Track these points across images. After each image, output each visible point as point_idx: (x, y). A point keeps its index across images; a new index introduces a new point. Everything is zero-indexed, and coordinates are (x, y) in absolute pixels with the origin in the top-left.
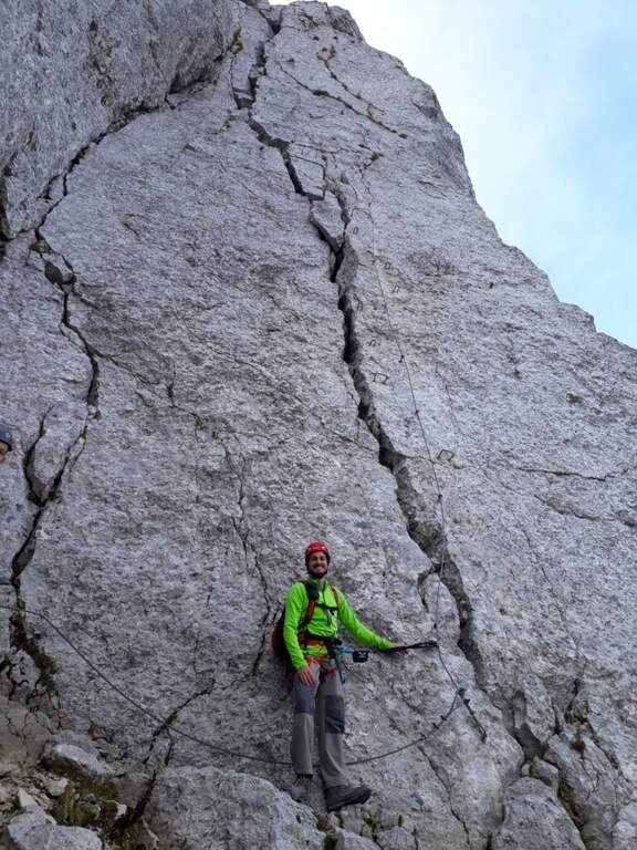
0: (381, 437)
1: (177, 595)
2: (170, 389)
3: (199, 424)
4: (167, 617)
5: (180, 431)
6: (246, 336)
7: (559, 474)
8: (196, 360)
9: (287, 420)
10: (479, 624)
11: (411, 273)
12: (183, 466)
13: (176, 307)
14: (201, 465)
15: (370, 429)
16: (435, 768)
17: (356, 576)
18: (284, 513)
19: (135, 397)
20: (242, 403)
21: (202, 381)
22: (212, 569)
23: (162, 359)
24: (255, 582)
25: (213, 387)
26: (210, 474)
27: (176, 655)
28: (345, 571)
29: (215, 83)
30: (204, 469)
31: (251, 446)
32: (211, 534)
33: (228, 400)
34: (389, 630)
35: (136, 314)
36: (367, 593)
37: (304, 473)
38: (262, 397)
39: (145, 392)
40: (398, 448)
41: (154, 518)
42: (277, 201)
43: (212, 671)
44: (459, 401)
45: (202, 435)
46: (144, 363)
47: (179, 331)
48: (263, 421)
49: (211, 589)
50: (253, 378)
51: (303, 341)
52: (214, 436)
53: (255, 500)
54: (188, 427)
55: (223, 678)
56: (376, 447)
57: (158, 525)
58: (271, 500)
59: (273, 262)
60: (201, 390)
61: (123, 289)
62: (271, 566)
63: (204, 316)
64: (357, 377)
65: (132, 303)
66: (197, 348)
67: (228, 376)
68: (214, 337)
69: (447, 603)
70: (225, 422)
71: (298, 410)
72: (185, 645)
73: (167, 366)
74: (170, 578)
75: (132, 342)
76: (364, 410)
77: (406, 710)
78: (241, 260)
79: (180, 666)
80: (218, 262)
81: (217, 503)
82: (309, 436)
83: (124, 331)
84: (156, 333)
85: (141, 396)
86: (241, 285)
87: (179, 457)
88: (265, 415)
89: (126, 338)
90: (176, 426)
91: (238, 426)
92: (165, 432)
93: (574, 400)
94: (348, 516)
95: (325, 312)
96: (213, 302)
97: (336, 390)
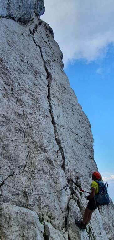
0: (53, 118)
1: (7, 145)
2: (12, 89)
3: (18, 100)
4: (4, 152)
5: (13, 100)
6: (31, 84)
7: (77, 134)
8: (19, 84)
9: (37, 107)
10: (66, 163)
12: (12, 110)
13: (17, 69)
14: (17, 111)
15: (51, 115)
16: (58, 197)
17: (47, 149)
18: (34, 130)
19: (3, 87)
20: (28, 99)
21: (20, 90)
22: (17, 140)
23: (12, 80)
24: (26, 146)
25: (22, 93)
26: (19, 115)
27: (5, 163)
28: (46, 148)
29: (27, 25)
30: (18, 113)
31: (29, 111)
32: (18, 130)
33: (25, 97)
34: (52, 163)
35: (8, 66)
36: (49, 153)
37: (39, 121)
38: (33, 100)
39: (6, 86)
40: (55, 121)
41: (4, 122)
43: (14, 169)
44: (65, 115)
45: (18, 104)
46: (7, 79)
47: (17, 76)
48: (32, 106)
49: (16, 145)
50: (31, 94)
51: (41, 90)
52: (21, 105)
53: (28, 125)
54: (15, 100)
55: (17, 171)
56: (52, 120)
57: (5, 124)
58: (32, 126)
59: (37, 70)
60: (19, 92)
61: (6, 58)
62: (30, 143)
63: (22, 74)
64: (50, 103)
65: (7, 62)
66: (20, 82)
67: (26, 92)
68: (24, 81)
69: (61, 158)
70: (24, 102)
71: (39, 106)
72: (8, 161)
73: (13, 83)
74: (6, 140)
75: (5, 72)
76: (50, 110)
77: (53, 182)
78: (31, 66)
79: (6, 167)
80: (27, 64)
81: (20, 122)
82: (41, 113)
83: (4, 69)
84: (11, 73)
85: (4, 87)
86: (30, 71)
87: (12, 107)
88: (33, 104)
89: (4, 70)
90: (12, 99)
91: (27, 104)
92: (9, 99)
93: (80, 122)
95: (45, 86)
96: (25, 73)
97: (46, 105)
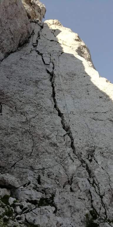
0: (59, 111)
1: (16, 144)
2: (16, 108)
3: (22, 114)
4: (15, 148)
5: (18, 115)
6: (31, 95)
7: (96, 113)
8: (21, 102)
9: (39, 110)
10: (75, 142)
11: (67, 77)
12: (18, 122)
13: (17, 92)
14: (21, 121)
15: (56, 110)
17: (50, 137)
18: (37, 128)
19: (9, 110)
20: (30, 108)
21: (22, 105)
22: (23, 139)
23: (14, 102)
24: (32, 140)
25: (24, 106)
26: (23, 122)
27: (16, 154)
28: (48, 136)
29: (29, 43)
30: (22, 122)
31: (31, 116)
32: (23, 133)
33: (27, 108)
34: (56, 145)
35: (9, 94)
36: (53, 139)
37: (42, 120)
38: (34, 107)
39: (11, 109)
40: (62, 112)
41: (12, 131)
42: (40, 67)
43: (23, 156)
44: (76, 101)
45: (22, 116)
46: (11, 103)
47: (17, 96)
48: (34, 111)
49: (23, 142)
50: (32, 103)
51: (43, 94)
52: (24, 115)
53: (32, 126)
54: (19, 114)
55: (25, 157)
56: (57, 112)
57: (13, 133)
58: (35, 125)
59: (37, 79)
60: (22, 107)
61: (6, 90)
62: (34, 137)
63: (22, 93)
64: (55, 100)
65: (8, 92)
66: (21, 99)
67: (27, 103)
68: (25, 96)
69: (69, 139)
70: (26, 112)
71: (41, 108)
72: (18, 152)
73: (15, 103)
74: (15, 141)
75: (8, 100)
76: (55, 106)
77: (59, 158)
78: (31, 80)
79: (17, 156)
80: (26, 81)
81: (25, 127)
82: (43, 112)
83: (6, 98)
84: (13, 97)
85: (10, 110)
86: (31, 85)
87: (18, 120)
88: (35, 110)
89: (7, 99)
90: (17, 115)
91: (29, 113)
92: (15, 116)
94: (50, 126)
95: (49, 88)
96: (25, 90)
97: (50, 103)
